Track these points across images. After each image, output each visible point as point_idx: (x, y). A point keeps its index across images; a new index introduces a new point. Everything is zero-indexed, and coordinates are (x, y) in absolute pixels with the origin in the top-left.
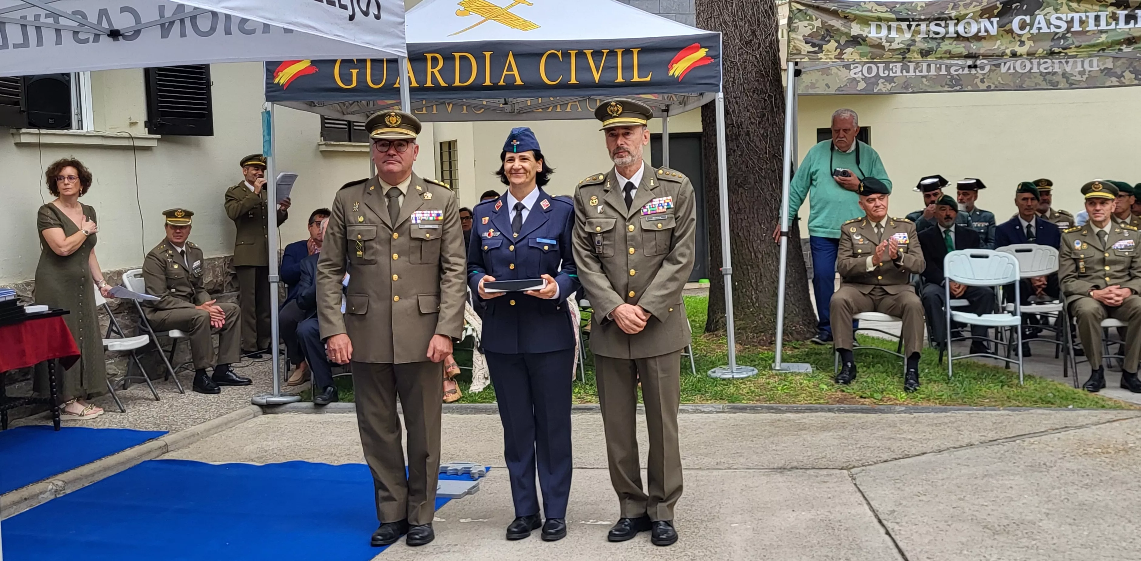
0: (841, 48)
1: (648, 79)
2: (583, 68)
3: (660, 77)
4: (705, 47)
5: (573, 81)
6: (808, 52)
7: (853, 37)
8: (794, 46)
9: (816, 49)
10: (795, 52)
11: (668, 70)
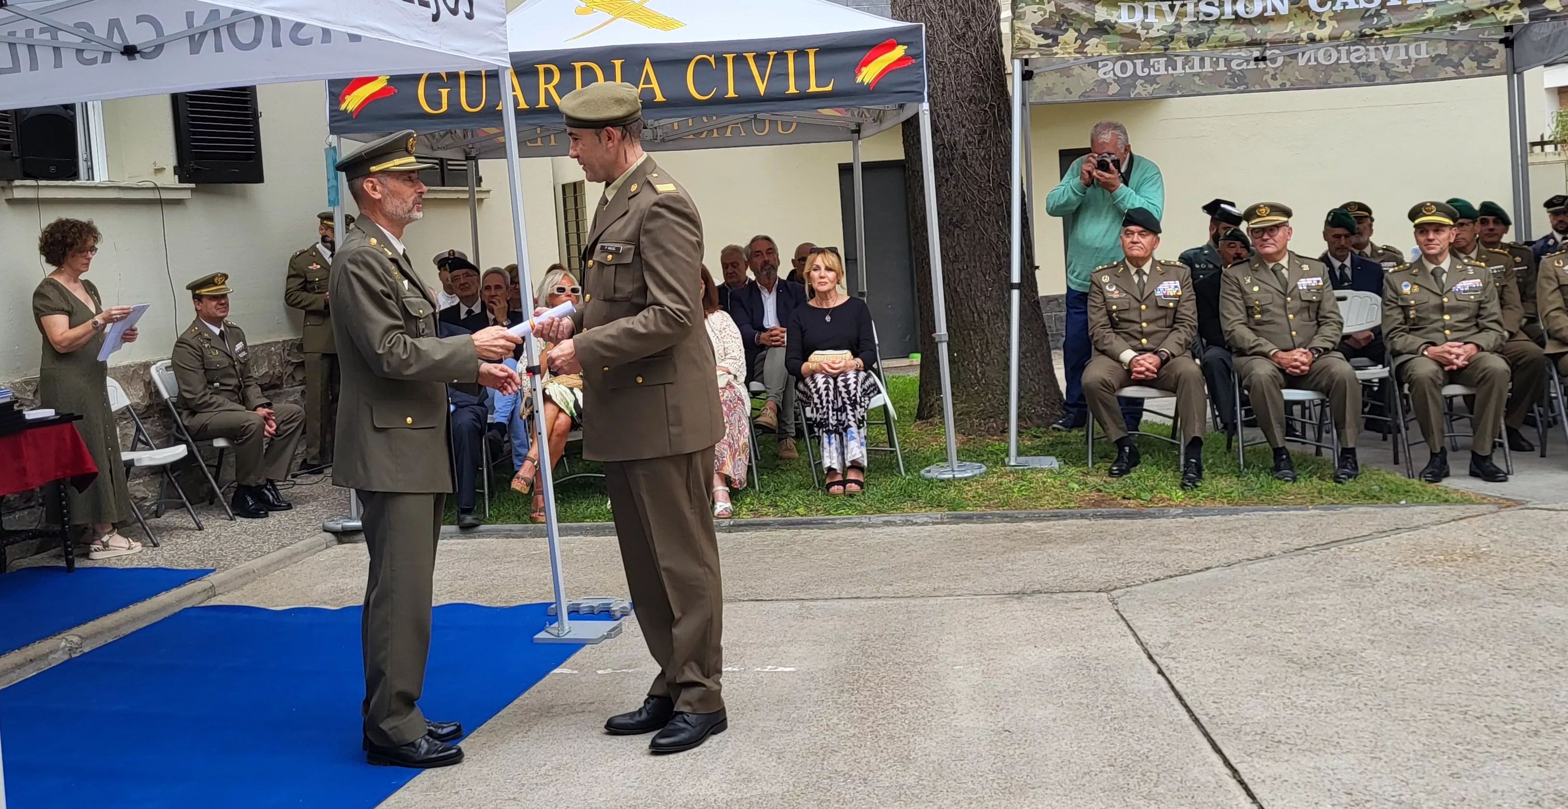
0: (1083, 40)
1: (829, 88)
2: (744, 76)
3: (845, 85)
4: (904, 44)
5: (731, 94)
6: (1039, 46)
7: (1098, 23)
8: (1020, 38)
9: (1050, 41)
10: (1022, 45)
11: (856, 75)
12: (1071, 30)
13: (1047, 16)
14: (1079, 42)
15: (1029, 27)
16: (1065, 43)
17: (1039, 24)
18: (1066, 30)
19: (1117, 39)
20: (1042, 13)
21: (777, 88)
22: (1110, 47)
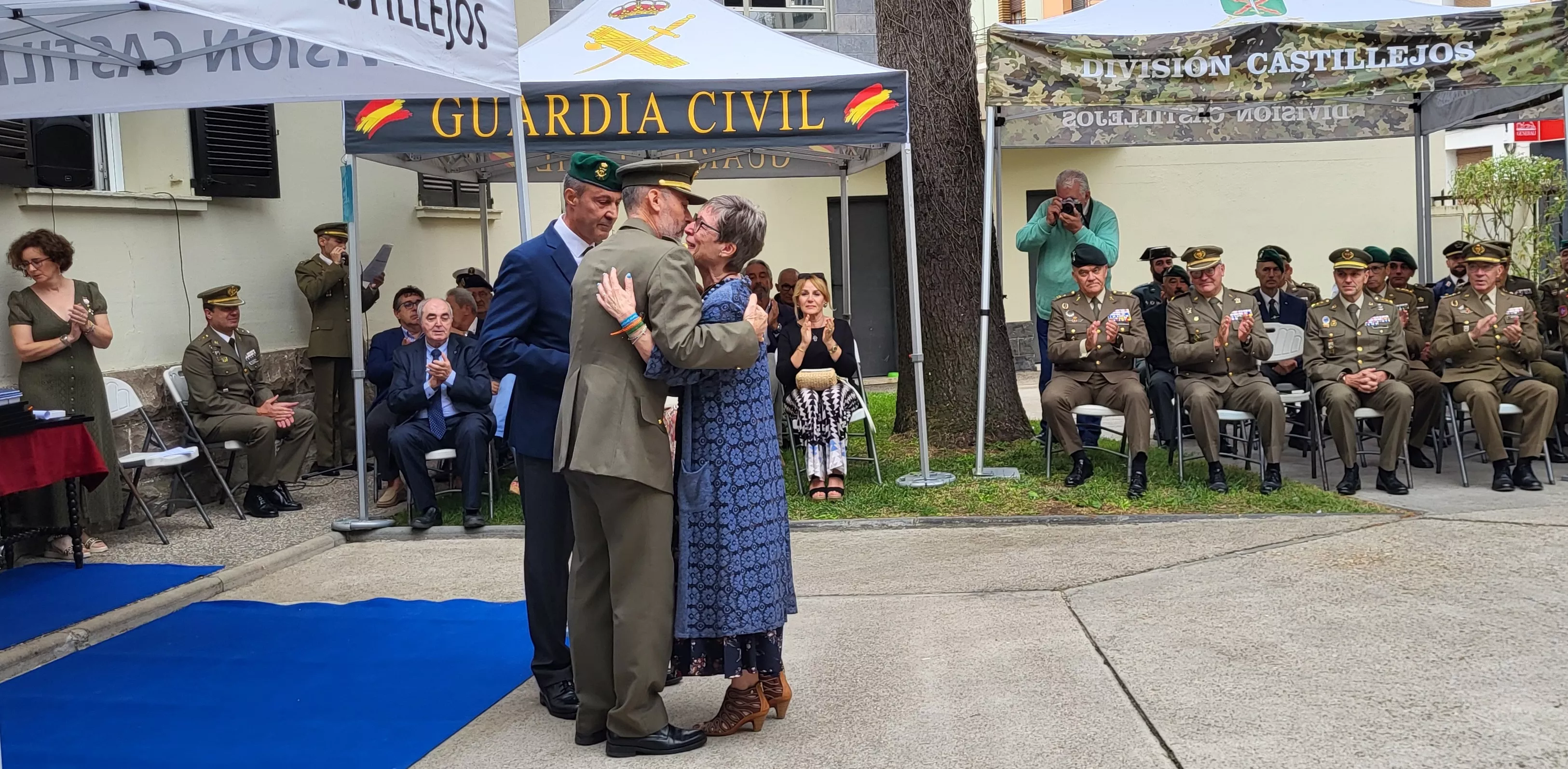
0: (1049, 90)
1: (820, 126)
2: (741, 112)
3: (834, 124)
4: (889, 89)
5: (729, 128)
6: (1011, 95)
7: (1064, 77)
8: (994, 88)
9: (1020, 91)
10: (995, 94)
11: (844, 116)
12: (1039, 82)
13: (1018, 68)
14: (1046, 93)
15: (1002, 77)
16: (1034, 93)
17: (1011, 75)
18: (1035, 82)
19: (1081, 92)
20: (1014, 65)
21: (772, 125)
22: (1073, 98)
